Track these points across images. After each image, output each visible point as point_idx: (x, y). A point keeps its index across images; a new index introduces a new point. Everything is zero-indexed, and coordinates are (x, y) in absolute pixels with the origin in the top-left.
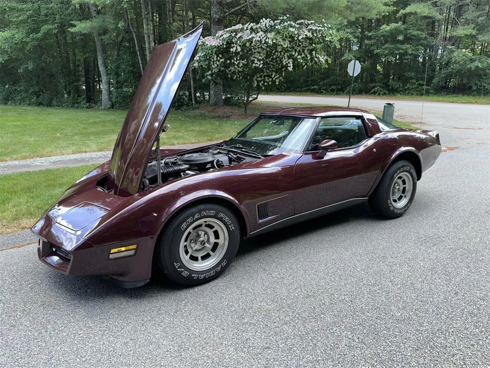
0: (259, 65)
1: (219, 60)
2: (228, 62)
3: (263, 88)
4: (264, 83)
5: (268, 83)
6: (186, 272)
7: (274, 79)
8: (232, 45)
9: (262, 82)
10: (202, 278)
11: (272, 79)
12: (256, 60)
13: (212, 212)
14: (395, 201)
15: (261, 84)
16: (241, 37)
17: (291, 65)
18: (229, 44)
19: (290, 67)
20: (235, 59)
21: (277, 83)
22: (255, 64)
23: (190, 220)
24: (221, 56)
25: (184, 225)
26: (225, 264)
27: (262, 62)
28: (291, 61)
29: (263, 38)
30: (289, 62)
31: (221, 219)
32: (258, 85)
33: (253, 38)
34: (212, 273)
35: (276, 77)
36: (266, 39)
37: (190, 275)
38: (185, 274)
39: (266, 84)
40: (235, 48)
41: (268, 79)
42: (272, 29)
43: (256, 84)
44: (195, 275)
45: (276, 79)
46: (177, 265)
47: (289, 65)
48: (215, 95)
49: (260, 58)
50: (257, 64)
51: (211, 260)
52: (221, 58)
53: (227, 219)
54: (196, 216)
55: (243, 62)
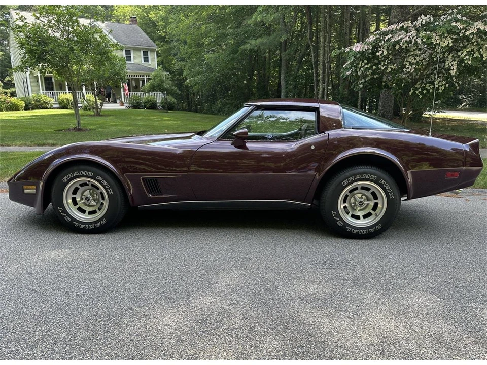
0: (411, 70)
1: (364, 66)
2: (374, 67)
3: (421, 97)
4: (422, 90)
5: (428, 91)
7: (437, 86)
8: (379, 49)
9: (420, 90)
12: (408, 64)
13: (90, 174)
15: (417, 92)
16: (389, 39)
17: (455, 68)
18: (375, 48)
20: (382, 64)
21: (440, 91)
22: (407, 69)
23: (70, 176)
24: (366, 62)
26: (104, 222)
27: (414, 66)
28: (455, 63)
29: (413, 37)
30: (452, 65)
32: (414, 92)
33: (402, 38)
35: (441, 84)
36: (417, 38)
37: (71, 222)
39: (425, 92)
40: (381, 52)
41: (429, 86)
42: (427, 27)
43: (412, 91)
44: (76, 223)
45: (439, 86)
46: (60, 209)
47: (452, 68)
48: (384, 106)
49: (413, 61)
51: (95, 215)
52: (366, 64)
53: (105, 183)
55: (392, 67)
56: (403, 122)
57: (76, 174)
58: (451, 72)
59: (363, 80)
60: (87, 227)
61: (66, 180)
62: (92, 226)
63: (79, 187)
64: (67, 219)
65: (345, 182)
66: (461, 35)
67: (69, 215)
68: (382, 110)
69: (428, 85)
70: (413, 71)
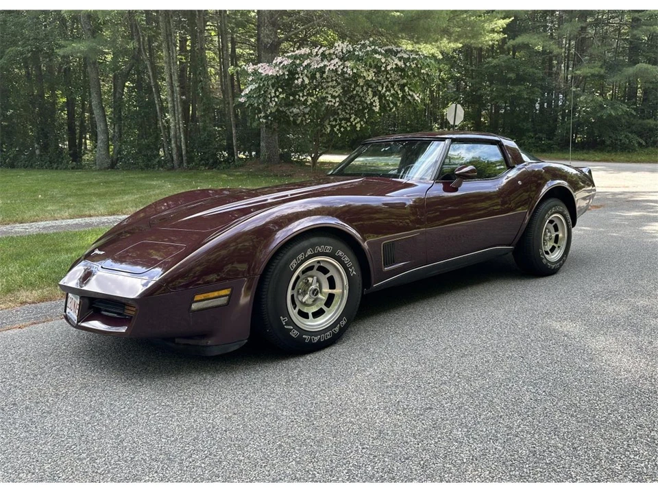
0: (335, 103)
1: (278, 96)
2: (291, 98)
3: (339, 136)
4: (340, 128)
5: (345, 128)
6: (296, 332)
7: (354, 123)
8: (297, 76)
9: (338, 127)
10: (315, 341)
11: (352, 123)
12: (330, 96)
13: (329, 249)
14: (547, 253)
15: (335, 130)
16: (309, 65)
17: (378, 104)
18: (293, 73)
19: (376, 106)
20: (301, 95)
21: (358, 129)
22: (329, 102)
23: (300, 257)
24: (280, 90)
25: (293, 264)
26: (344, 323)
27: (337, 99)
28: (376, 98)
29: (339, 66)
30: (374, 101)
31: (338, 259)
32: (332, 130)
33: (325, 66)
34: (328, 335)
35: (356, 121)
36: (344, 68)
37: (300, 337)
38: (294, 333)
39: (342, 129)
40: (300, 80)
41: (346, 123)
43: (329, 129)
44: (307, 337)
45: (356, 123)
46: (284, 320)
47: (374, 104)
48: (267, 148)
49: (335, 94)
50: (331, 101)
51: (325, 317)
52: (280, 93)
53: (346, 259)
54: (309, 253)
55: (312, 98)
58: (374, 108)
60: (323, 337)
65: (547, 215)
66: (383, 69)
69: (343, 122)
70: (337, 104)
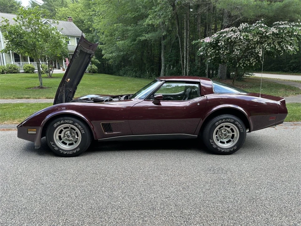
0: (237, 53)
1: (211, 51)
2: (217, 51)
3: (243, 68)
4: (244, 64)
5: (247, 65)
7: (251, 62)
8: (220, 42)
9: (242, 64)
10: (65, 153)
11: (250, 62)
12: (236, 50)
13: (71, 122)
15: (241, 65)
16: (225, 36)
17: (261, 52)
18: (218, 41)
19: (260, 54)
20: (221, 50)
21: (253, 65)
22: (235, 52)
23: (58, 123)
24: (212, 48)
26: (78, 150)
27: (239, 51)
28: (261, 50)
29: (238, 36)
30: (260, 51)
32: (239, 66)
33: (232, 36)
35: (253, 61)
36: (240, 36)
37: (58, 150)
39: (245, 65)
40: (220, 43)
41: (247, 62)
42: (245, 30)
43: (238, 65)
44: (61, 151)
45: (253, 62)
46: (52, 143)
48: (221, 73)
49: (238, 48)
50: (236, 52)
51: (73, 146)
52: (212, 50)
53: (80, 127)
55: (227, 51)
56: (233, 82)
57: (62, 122)
59: (210, 58)
60: (68, 153)
61: (56, 126)
62: (71, 153)
63: (63, 129)
64: (56, 148)
65: (217, 123)
66: (264, 35)
67: (57, 146)
68: (220, 75)
69: (246, 61)
70: (239, 53)
